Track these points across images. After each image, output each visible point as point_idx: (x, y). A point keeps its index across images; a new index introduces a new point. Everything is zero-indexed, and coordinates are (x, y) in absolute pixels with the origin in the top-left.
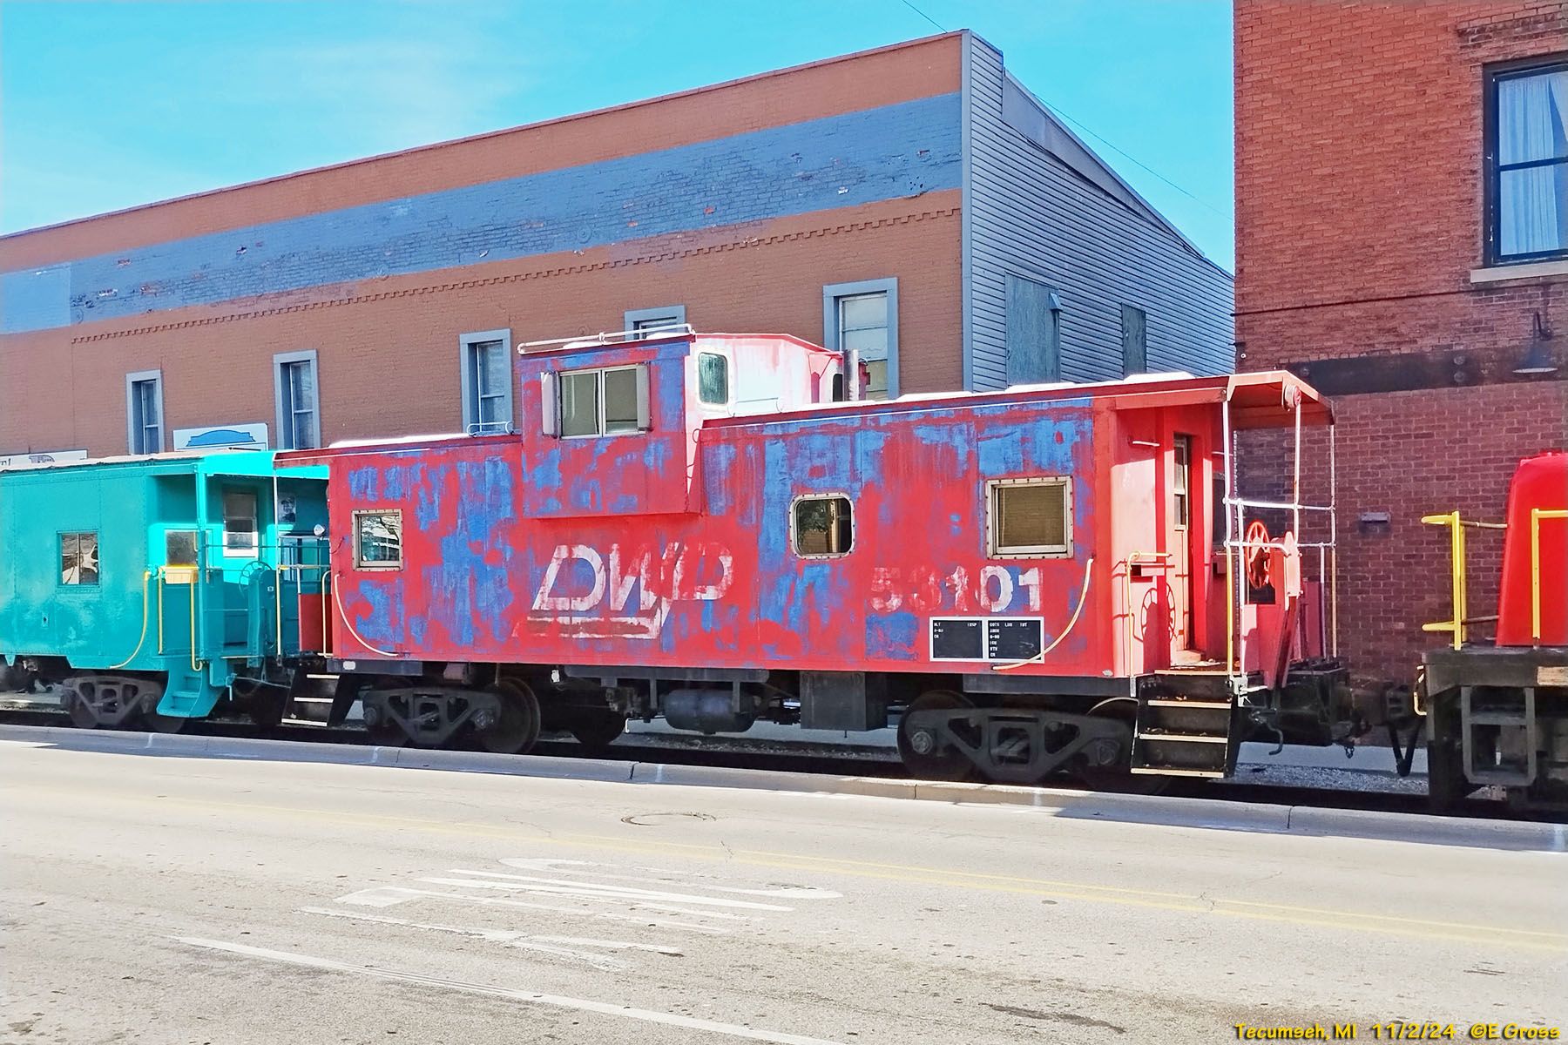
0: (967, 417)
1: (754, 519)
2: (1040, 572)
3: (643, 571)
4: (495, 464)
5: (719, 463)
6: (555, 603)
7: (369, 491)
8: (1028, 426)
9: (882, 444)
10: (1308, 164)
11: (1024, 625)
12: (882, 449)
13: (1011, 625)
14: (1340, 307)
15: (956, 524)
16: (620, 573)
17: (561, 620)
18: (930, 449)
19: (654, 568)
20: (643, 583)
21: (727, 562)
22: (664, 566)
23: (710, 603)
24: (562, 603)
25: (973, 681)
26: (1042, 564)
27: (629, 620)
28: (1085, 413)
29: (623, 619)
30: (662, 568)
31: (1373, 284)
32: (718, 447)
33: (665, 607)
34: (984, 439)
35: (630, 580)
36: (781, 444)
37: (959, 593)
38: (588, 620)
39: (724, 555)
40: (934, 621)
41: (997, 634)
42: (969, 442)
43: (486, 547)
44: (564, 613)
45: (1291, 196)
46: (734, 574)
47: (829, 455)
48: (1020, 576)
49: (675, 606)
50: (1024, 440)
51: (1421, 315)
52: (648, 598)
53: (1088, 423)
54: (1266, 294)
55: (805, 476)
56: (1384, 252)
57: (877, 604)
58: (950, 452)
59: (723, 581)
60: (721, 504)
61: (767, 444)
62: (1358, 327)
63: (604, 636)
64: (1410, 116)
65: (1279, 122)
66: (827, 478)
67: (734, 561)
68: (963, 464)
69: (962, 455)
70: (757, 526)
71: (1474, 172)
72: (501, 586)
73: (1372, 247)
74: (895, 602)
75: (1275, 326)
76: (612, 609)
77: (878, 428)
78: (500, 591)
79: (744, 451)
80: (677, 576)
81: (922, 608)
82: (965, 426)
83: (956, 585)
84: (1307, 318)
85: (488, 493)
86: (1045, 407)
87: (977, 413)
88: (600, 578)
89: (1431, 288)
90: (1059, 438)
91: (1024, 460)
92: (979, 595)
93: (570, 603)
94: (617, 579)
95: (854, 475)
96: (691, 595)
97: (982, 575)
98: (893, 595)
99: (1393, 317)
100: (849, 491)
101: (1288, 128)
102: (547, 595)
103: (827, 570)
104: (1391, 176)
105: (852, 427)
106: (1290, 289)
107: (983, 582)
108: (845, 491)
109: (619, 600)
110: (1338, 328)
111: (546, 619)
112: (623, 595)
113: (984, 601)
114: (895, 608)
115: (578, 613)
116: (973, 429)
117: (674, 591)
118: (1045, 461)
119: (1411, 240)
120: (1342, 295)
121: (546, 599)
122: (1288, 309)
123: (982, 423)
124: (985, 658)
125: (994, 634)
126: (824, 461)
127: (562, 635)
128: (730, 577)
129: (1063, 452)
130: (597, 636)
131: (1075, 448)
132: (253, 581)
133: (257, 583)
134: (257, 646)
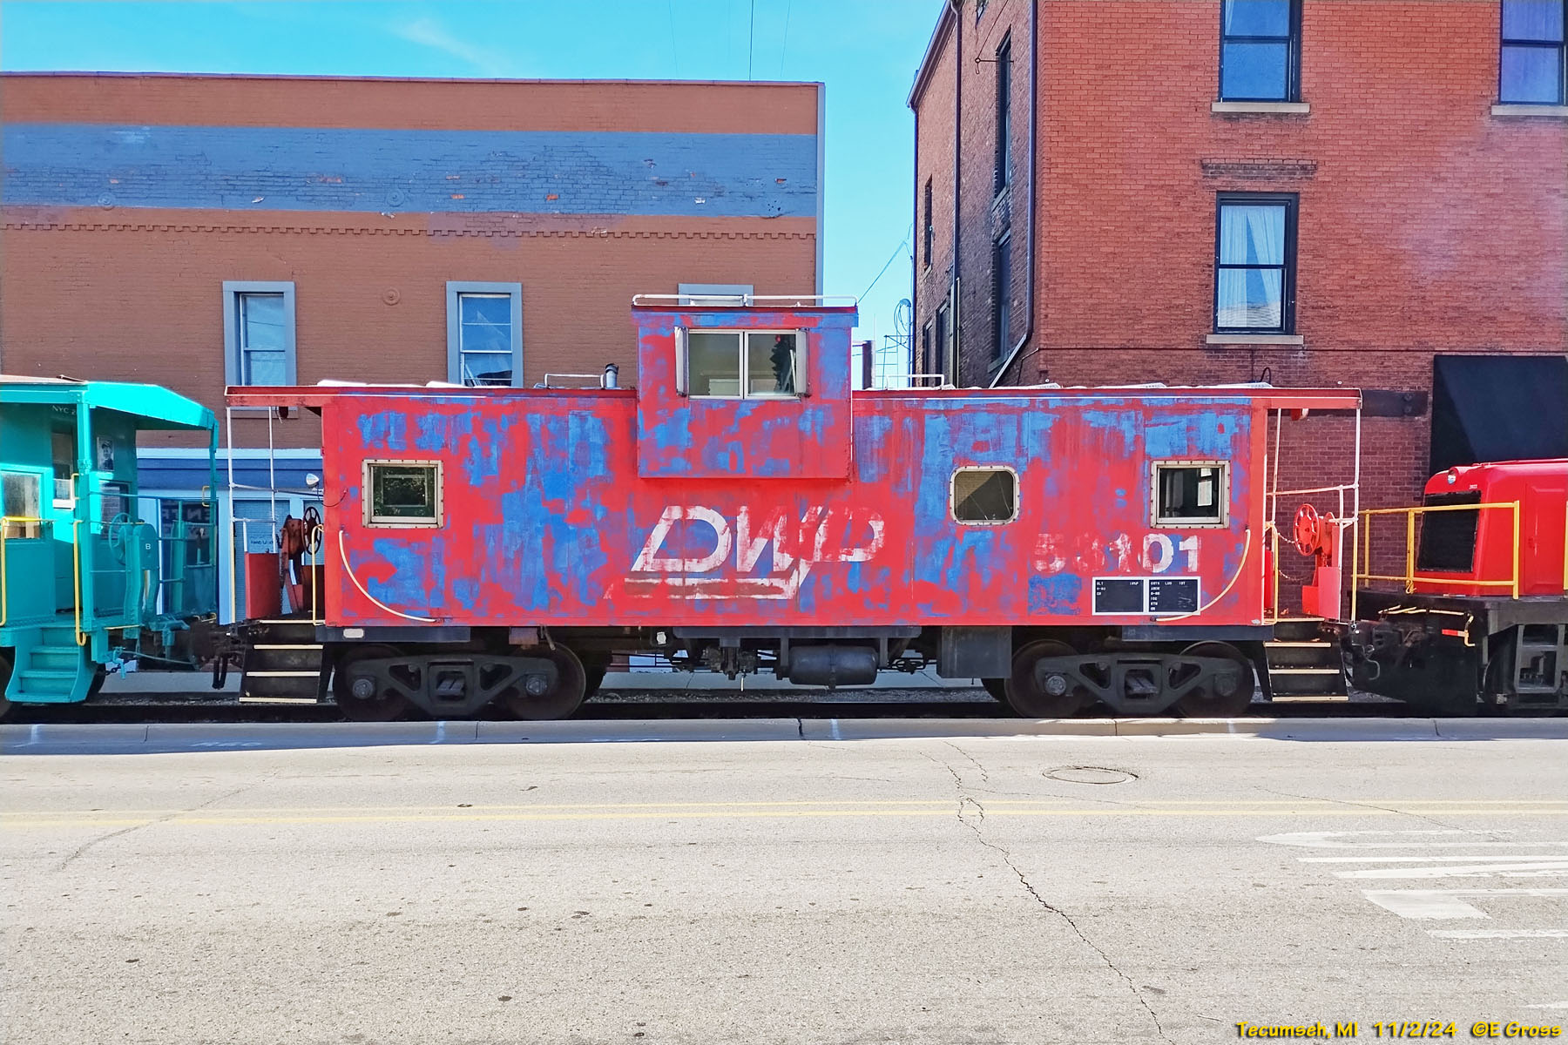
0: (1136, 405)
1: (910, 487)
2: (1198, 538)
3: (777, 533)
4: (583, 419)
5: (872, 432)
6: (663, 565)
7: (392, 438)
8: (1194, 416)
9: (1050, 424)
10: (1097, 242)
11: (1182, 583)
12: (1050, 429)
13: (1171, 583)
14: (1118, 351)
15: (1120, 497)
16: (750, 535)
17: (670, 581)
18: (1098, 431)
19: (790, 530)
20: (776, 545)
21: (878, 526)
22: (804, 530)
23: (858, 566)
24: (673, 564)
25: (1132, 632)
26: (1200, 533)
27: (759, 581)
28: (1244, 409)
29: (752, 581)
30: (801, 531)
31: (1140, 337)
32: (871, 418)
33: (804, 568)
34: (1151, 426)
35: (761, 543)
36: (942, 418)
37: (1122, 556)
38: (707, 581)
39: (876, 519)
40: (1097, 581)
41: (1157, 591)
42: (1136, 427)
43: (568, 505)
44: (675, 574)
45: (1084, 264)
46: (885, 538)
47: (994, 432)
48: (1180, 543)
49: (815, 568)
50: (1189, 429)
51: (1172, 362)
52: (783, 560)
53: (1246, 419)
54: (1064, 336)
55: (968, 450)
56: (1149, 315)
57: (1040, 566)
58: (1118, 436)
59: (873, 544)
60: (872, 472)
61: (927, 417)
62: (1129, 366)
63: (727, 597)
64: (1170, 219)
65: (1077, 208)
66: (991, 452)
67: (885, 526)
68: (1130, 446)
69: (1129, 436)
70: (913, 493)
71: (1210, 266)
72: (589, 546)
73: (1141, 310)
74: (1058, 564)
75: (1070, 360)
76: (738, 570)
77: (1046, 410)
78: (587, 552)
79: (901, 422)
80: (820, 538)
81: (1085, 570)
82: (1133, 413)
83: (1119, 550)
84: (1093, 357)
85: (572, 450)
86: (1209, 402)
87: (1146, 403)
88: (724, 540)
89: (1179, 344)
90: (1221, 428)
91: (1188, 446)
92: (1142, 558)
93: (684, 564)
94: (746, 541)
95: (1020, 451)
96: (836, 557)
97: (1145, 542)
98: (1057, 558)
99: (1154, 362)
100: (1014, 464)
101: (1083, 213)
102: (652, 556)
103: (989, 535)
104: (1155, 260)
105: (1019, 407)
106: (1082, 334)
107: (1146, 547)
108: (1009, 465)
109: (748, 561)
110: (1115, 366)
111: (650, 580)
112: (753, 557)
113: (1146, 563)
114: (1058, 570)
115: (693, 575)
116: (1141, 417)
117: (815, 553)
118: (1207, 447)
119: (1168, 309)
120: (1118, 343)
121: (651, 560)
122: (1080, 349)
123: (1149, 412)
124: (1146, 612)
125: (1154, 591)
126: (988, 437)
127: (673, 596)
128: (881, 541)
129: (1223, 440)
130: (718, 597)
131: (1234, 438)
132: (130, 536)
133: (137, 539)
134: (136, 613)
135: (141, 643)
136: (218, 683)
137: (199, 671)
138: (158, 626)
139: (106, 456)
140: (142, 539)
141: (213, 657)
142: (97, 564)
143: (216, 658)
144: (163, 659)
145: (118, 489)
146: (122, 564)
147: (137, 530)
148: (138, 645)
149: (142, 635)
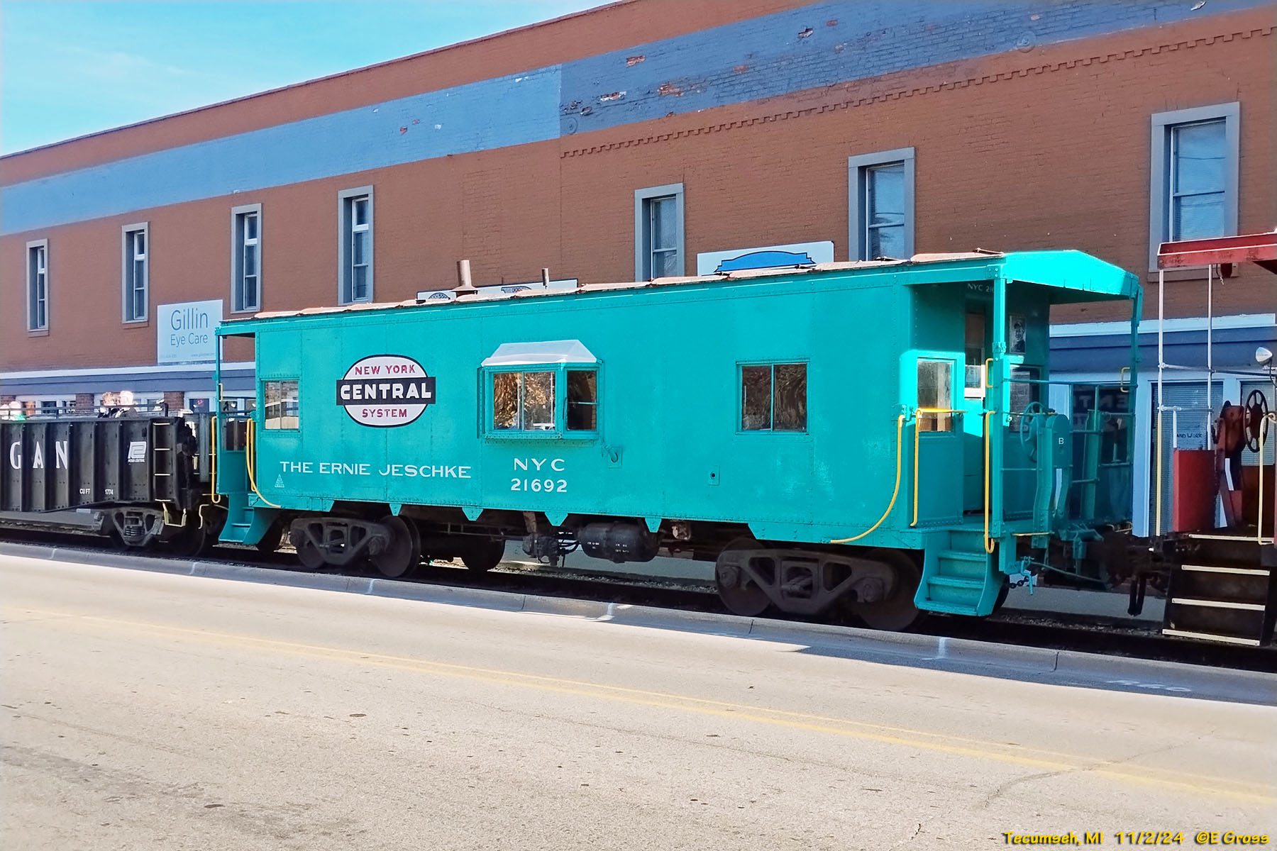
132: (1042, 428)
133: (1050, 432)
134: (1046, 517)
135: (1050, 554)
136: (1135, 608)
137: (1110, 592)
138: (1069, 535)
139: (1019, 336)
140: (1055, 432)
141: (1130, 576)
142: (1007, 461)
143: (1134, 578)
144: (1073, 574)
145: (1028, 373)
146: (1033, 461)
147: (1050, 421)
148: (1046, 555)
149: (1050, 545)
